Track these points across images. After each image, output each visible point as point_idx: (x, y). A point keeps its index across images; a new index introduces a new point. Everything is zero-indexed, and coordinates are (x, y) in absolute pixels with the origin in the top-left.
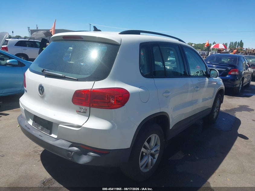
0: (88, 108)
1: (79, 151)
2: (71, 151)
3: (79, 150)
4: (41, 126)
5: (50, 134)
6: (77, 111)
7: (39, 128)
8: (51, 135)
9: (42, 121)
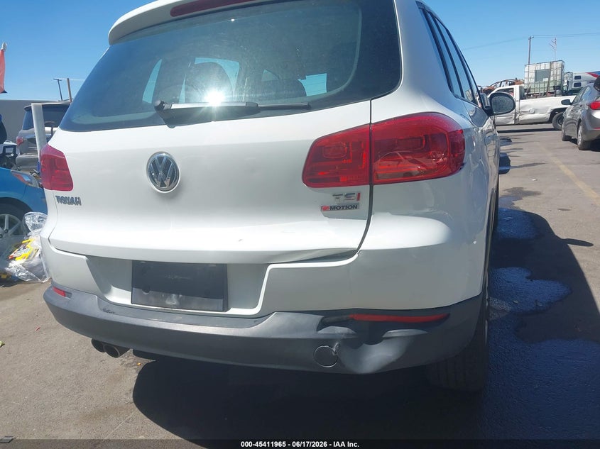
0: (365, 189)
1: (353, 334)
2: (329, 341)
3: (351, 331)
4: (178, 294)
5: (226, 308)
6: (324, 209)
7: (168, 303)
8: (229, 312)
9: (176, 277)
